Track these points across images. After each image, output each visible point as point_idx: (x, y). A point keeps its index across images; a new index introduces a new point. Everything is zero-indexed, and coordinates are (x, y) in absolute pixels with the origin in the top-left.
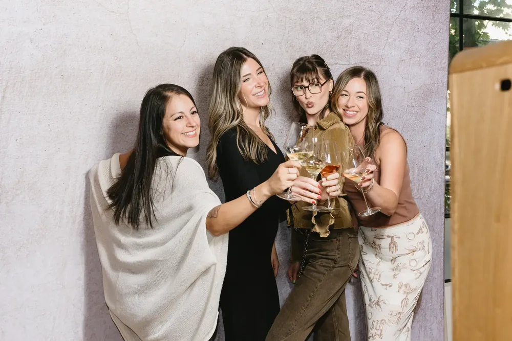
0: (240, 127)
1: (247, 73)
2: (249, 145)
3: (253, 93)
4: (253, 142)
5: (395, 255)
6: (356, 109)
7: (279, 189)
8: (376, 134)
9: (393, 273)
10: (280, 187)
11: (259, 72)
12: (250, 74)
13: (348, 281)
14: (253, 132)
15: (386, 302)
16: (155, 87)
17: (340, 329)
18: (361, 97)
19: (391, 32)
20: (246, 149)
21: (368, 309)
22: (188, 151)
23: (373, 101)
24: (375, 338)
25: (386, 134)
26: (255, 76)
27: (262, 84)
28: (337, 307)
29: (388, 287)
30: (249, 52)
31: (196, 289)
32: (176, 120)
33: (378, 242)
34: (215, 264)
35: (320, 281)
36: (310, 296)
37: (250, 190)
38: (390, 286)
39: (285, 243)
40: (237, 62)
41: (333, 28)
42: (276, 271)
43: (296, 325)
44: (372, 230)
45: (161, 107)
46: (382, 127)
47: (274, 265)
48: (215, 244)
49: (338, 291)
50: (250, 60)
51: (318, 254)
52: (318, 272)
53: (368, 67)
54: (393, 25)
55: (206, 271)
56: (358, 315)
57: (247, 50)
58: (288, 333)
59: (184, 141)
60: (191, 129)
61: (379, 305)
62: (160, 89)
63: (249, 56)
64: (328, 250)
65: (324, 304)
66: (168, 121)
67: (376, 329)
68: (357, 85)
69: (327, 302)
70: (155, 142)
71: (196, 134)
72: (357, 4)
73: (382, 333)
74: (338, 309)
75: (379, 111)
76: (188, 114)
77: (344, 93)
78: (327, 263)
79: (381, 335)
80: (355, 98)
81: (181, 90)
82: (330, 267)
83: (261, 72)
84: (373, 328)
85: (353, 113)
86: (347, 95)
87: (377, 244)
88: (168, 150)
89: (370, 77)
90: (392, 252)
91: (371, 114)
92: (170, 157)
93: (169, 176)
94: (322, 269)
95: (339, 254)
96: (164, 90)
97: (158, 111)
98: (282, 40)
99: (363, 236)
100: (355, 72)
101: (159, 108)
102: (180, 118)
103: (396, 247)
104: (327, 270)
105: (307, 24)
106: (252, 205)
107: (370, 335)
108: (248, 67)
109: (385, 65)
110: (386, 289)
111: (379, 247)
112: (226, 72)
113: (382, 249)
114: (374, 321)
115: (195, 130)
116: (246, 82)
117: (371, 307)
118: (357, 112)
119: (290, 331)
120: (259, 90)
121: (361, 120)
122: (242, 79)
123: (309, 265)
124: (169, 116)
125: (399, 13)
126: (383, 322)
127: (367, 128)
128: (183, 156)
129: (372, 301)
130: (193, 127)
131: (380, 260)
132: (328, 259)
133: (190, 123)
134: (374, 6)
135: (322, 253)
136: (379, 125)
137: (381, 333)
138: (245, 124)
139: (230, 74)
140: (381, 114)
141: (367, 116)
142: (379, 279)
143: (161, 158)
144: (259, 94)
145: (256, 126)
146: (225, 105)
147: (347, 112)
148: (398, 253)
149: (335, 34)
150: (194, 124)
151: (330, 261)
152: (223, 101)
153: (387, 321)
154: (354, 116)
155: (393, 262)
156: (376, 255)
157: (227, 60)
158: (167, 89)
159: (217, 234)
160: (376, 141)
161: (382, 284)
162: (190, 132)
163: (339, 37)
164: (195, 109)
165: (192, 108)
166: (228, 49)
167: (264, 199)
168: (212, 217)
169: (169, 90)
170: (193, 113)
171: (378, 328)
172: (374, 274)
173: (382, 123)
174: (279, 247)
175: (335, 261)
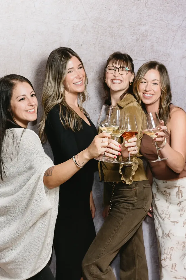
0: (62, 105)
1: (71, 67)
2: (69, 118)
3: (74, 82)
4: (71, 116)
5: (181, 200)
6: (152, 92)
7: (96, 154)
8: (167, 111)
9: (179, 213)
10: (96, 152)
11: (79, 67)
12: (73, 68)
13: (143, 219)
14: (72, 109)
15: (174, 234)
16: (3, 77)
17: (139, 254)
18: (156, 84)
19: (176, 36)
20: (66, 121)
21: (161, 240)
22: (29, 124)
23: (165, 87)
24: (166, 260)
25: (175, 111)
26: (76, 70)
27: (81, 76)
28: (136, 237)
29: (175, 223)
30: (74, 51)
31: (37, 227)
32: (20, 100)
33: (168, 191)
34: (51, 209)
35: (122, 219)
36: (115, 230)
37: (75, 155)
38: (177, 223)
39: (99, 192)
40: (65, 58)
41: (134, 33)
42: (93, 215)
43: (104, 251)
44: (163, 182)
45: (9, 91)
46: (171, 106)
47: (92, 210)
48: (50, 194)
49: (136, 226)
50: (74, 58)
51: (121, 199)
52: (120, 213)
53: (160, 61)
54: (177, 31)
55: (45, 214)
56: (152, 244)
57: (72, 50)
58: (99, 257)
59: (26, 116)
60: (31, 107)
61: (169, 237)
62: (8, 78)
63: (73, 55)
64: (128, 197)
65: (126, 236)
66: (14, 102)
67: (167, 254)
68: (153, 75)
69: (127, 234)
70: (4, 117)
71: (34, 111)
72: (151, 15)
73: (172, 257)
74: (136, 238)
75: (169, 94)
76: (29, 96)
77: (143, 80)
78: (127, 206)
79: (170, 258)
80: (152, 84)
81: (23, 79)
82: (129, 209)
83: (81, 68)
84: (165, 253)
85: (150, 95)
86: (145, 82)
87: (168, 192)
88: (14, 123)
89: (162, 69)
90: (179, 198)
91: (163, 96)
92: (15, 129)
93: (15, 143)
94: (123, 211)
95: (136, 199)
96: (11, 79)
97: (7, 94)
98: (96, 42)
99: (157, 186)
100: (151, 65)
101: (7, 92)
102: (23, 99)
103: (181, 194)
104: (127, 211)
105: (114, 30)
106: (77, 166)
107: (162, 258)
108: (72, 63)
109: (172, 61)
110: (174, 225)
111: (169, 194)
112: (56, 64)
113: (171, 196)
114: (165, 248)
115: (34, 108)
116: (70, 73)
117: (163, 238)
118: (153, 95)
119: (100, 255)
120: (78, 80)
121: (156, 100)
122: (68, 71)
123: (115, 208)
124: (15, 98)
125: (181, 22)
126: (172, 248)
127: (160, 106)
128: (25, 128)
129: (165, 234)
130: (33, 106)
131: (170, 204)
132: (128, 203)
133: (30, 103)
134: (164, 17)
135: (124, 199)
136: (169, 105)
137: (170, 257)
138: (66, 103)
139: (59, 66)
140: (170, 97)
141: (160, 97)
142: (169, 218)
143: (9, 130)
144: (78, 83)
145: (74, 106)
146: (54, 89)
147: (146, 95)
148: (183, 198)
149: (135, 37)
150: (33, 104)
151: (130, 204)
152: (53, 86)
153: (175, 248)
154: (150, 98)
155: (179, 205)
156: (166, 200)
157: (57, 56)
158: (13, 78)
159: (51, 187)
160: (167, 116)
161: (171, 221)
162: (31, 110)
163: (137, 40)
164: (33, 93)
165: (32, 92)
166: (59, 48)
167: (86, 162)
168: (48, 175)
169: (14, 79)
170: (32, 96)
171: (168, 253)
172: (166, 214)
173: (171, 104)
174: (95, 195)
175: (133, 205)
